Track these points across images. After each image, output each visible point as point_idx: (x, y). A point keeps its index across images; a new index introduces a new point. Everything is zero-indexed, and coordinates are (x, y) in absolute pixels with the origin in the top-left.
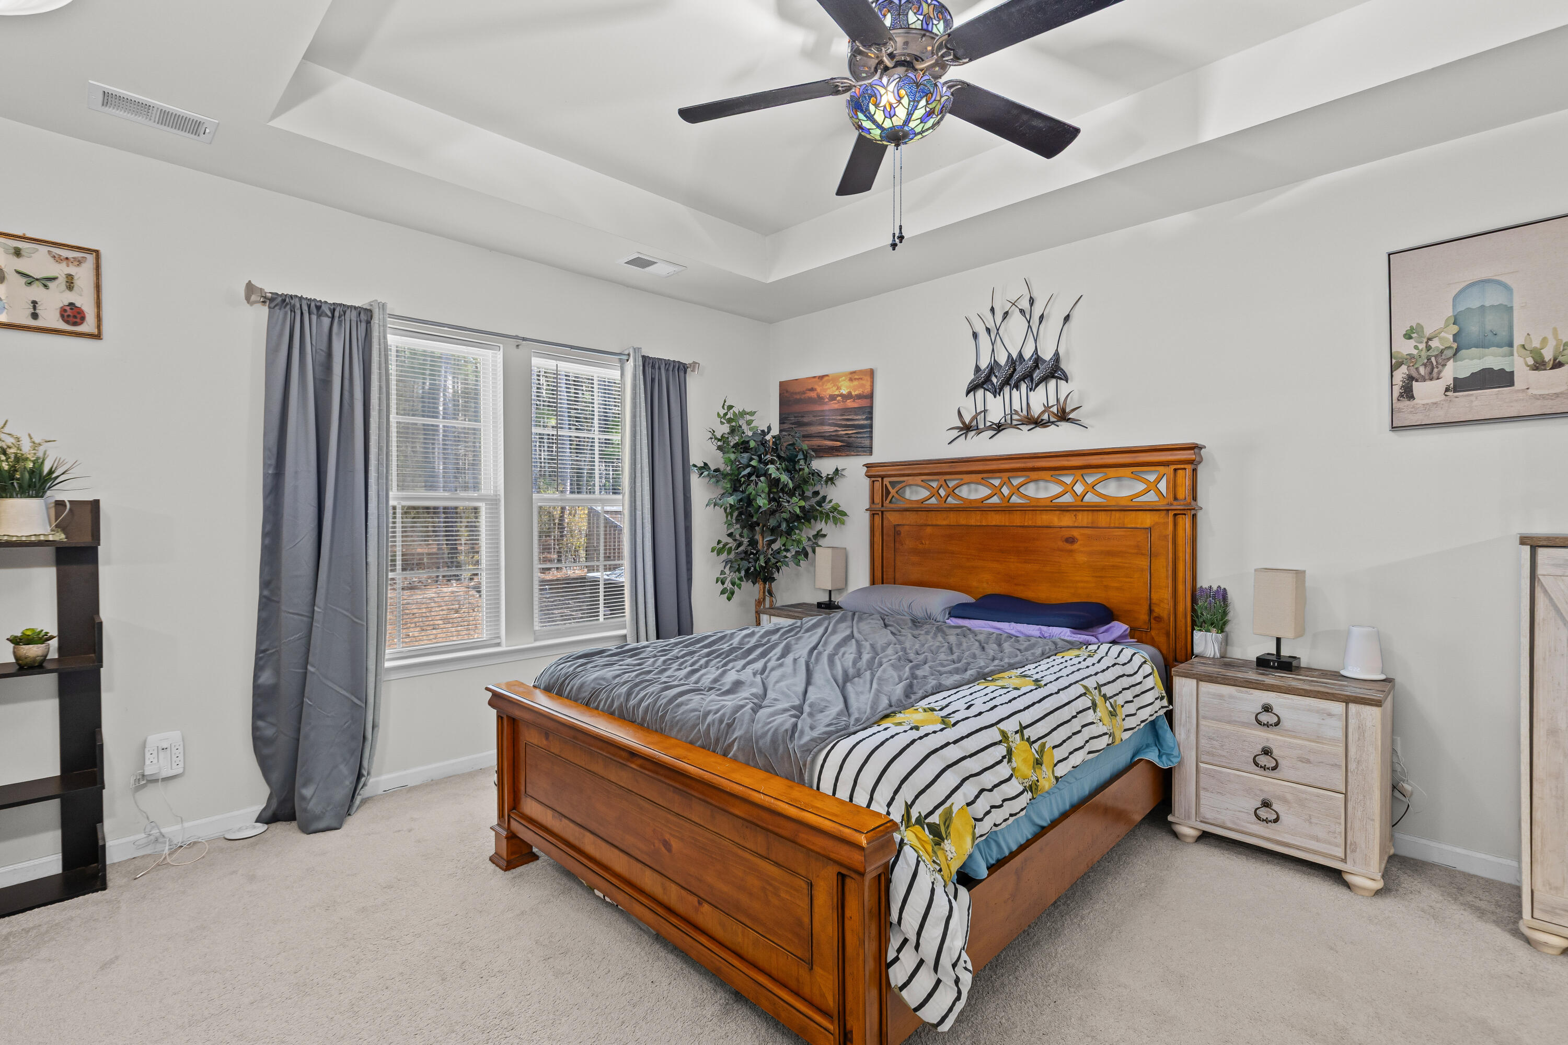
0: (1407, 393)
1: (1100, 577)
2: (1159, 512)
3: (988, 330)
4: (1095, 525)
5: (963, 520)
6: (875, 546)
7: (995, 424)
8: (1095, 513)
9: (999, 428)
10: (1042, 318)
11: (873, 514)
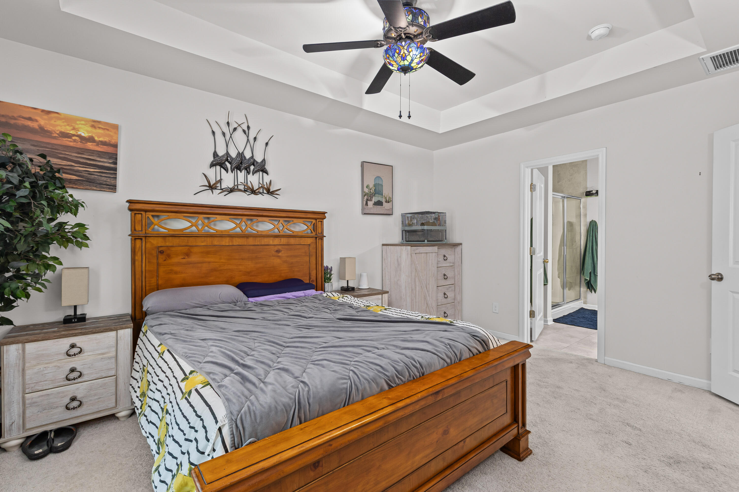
0: (367, 204)
1: (291, 267)
2: (312, 238)
3: (224, 134)
4: (289, 244)
5: (216, 242)
6: (137, 263)
7: (230, 188)
8: (289, 238)
9: (231, 190)
10: (255, 139)
11: (135, 239)
